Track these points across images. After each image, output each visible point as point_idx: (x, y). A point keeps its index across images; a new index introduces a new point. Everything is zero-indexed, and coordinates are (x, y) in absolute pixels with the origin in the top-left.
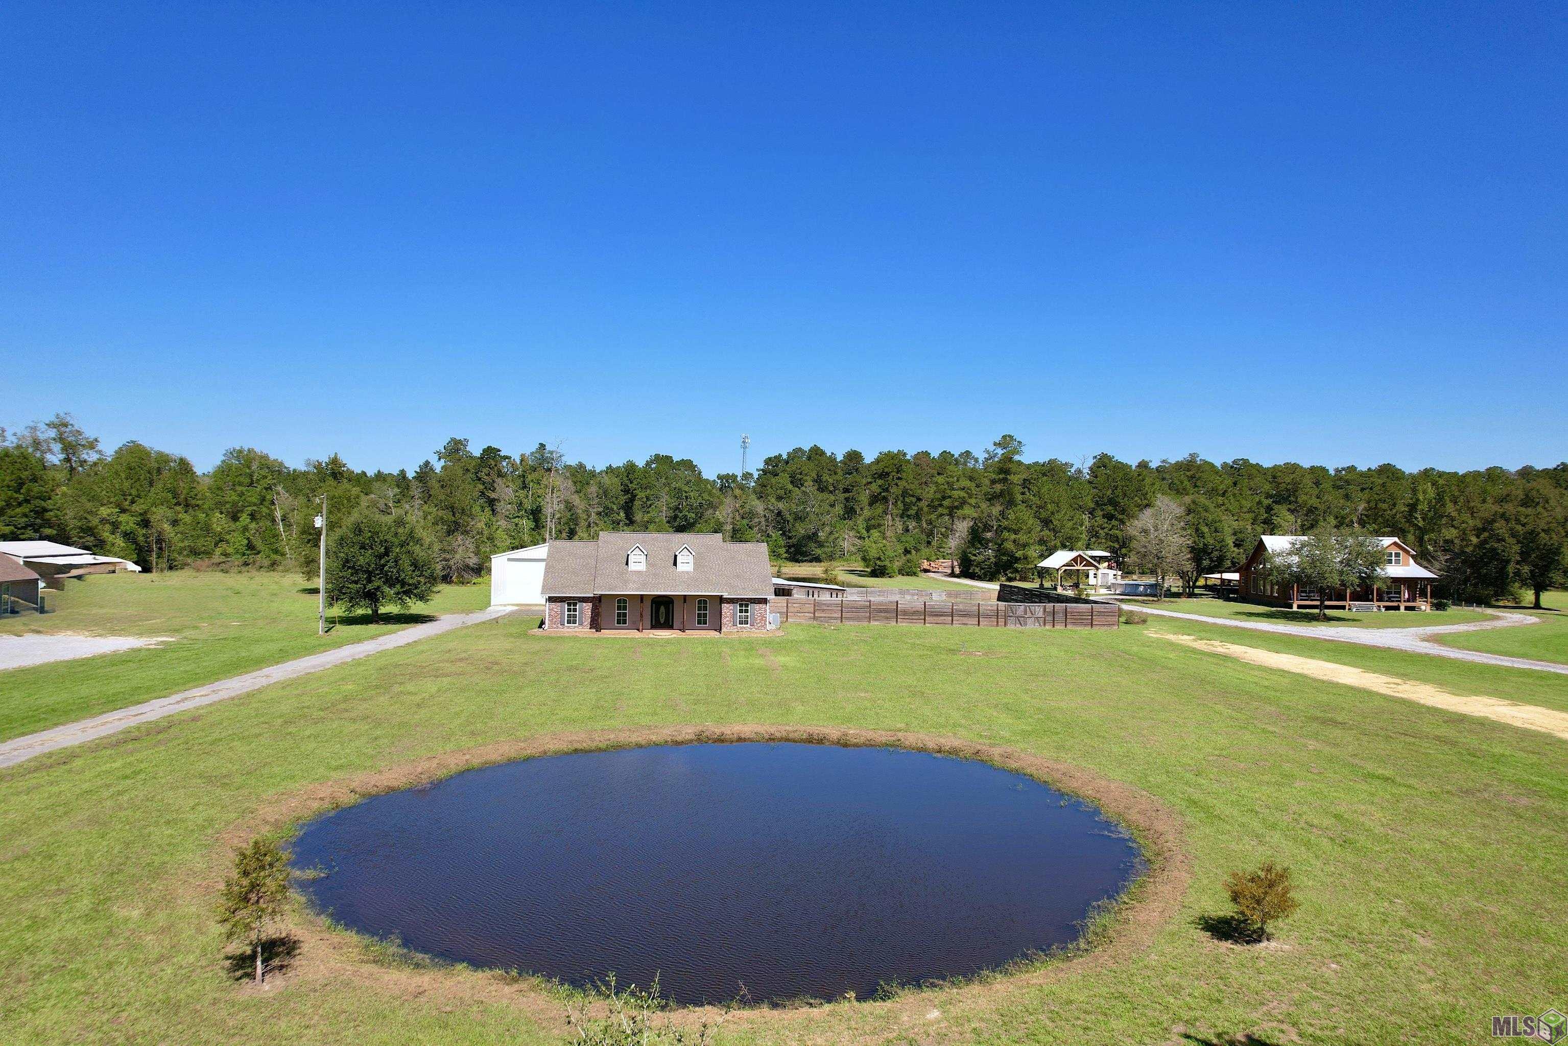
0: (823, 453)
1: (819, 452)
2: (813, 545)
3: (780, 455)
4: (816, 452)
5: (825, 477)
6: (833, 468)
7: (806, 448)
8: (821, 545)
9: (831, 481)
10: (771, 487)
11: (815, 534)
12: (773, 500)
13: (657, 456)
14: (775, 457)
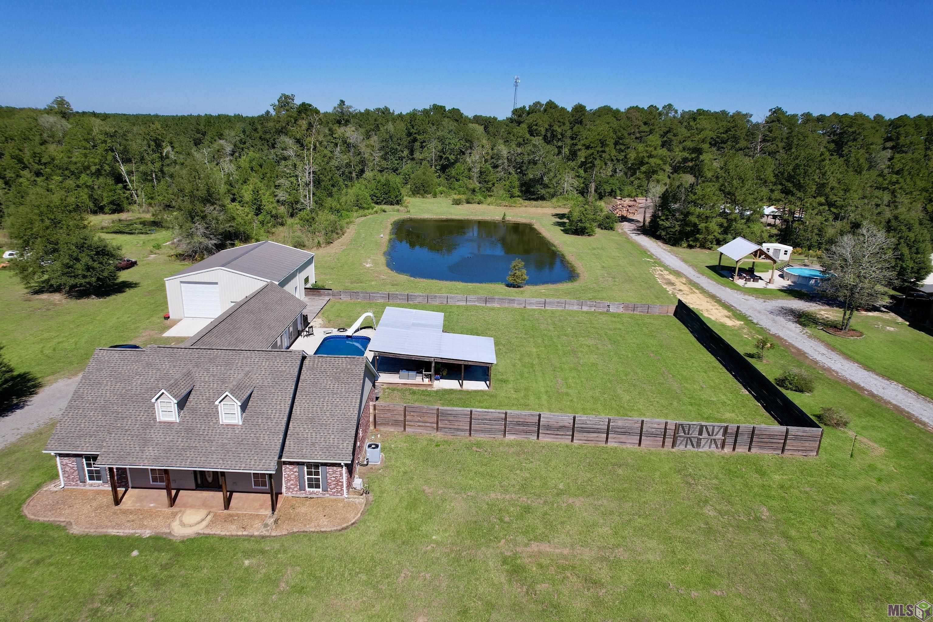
0: (556, 107)
1: (553, 105)
2: (539, 187)
3: (524, 107)
4: (551, 105)
5: (556, 128)
6: (562, 120)
7: (544, 102)
8: (546, 186)
9: (559, 130)
10: (514, 135)
11: (542, 178)
12: (514, 146)
13: (435, 106)
14: (521, 108)
